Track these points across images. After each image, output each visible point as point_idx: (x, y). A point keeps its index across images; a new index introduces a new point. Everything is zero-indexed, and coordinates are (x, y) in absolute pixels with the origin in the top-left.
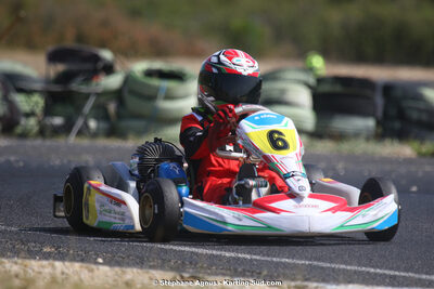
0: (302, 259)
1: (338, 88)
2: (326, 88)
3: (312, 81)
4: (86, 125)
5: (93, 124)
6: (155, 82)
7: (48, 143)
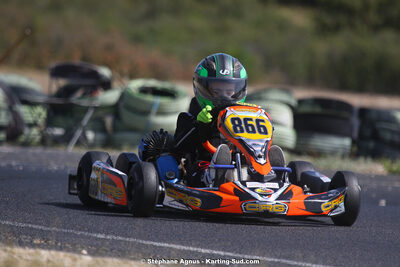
0: (271, 257)
1: (318, 110)
2: (306, 109)
3: (294, 102)
4: (84, 135)
5: (90, 135)
6: (150, 98)
7: (50, 151)
